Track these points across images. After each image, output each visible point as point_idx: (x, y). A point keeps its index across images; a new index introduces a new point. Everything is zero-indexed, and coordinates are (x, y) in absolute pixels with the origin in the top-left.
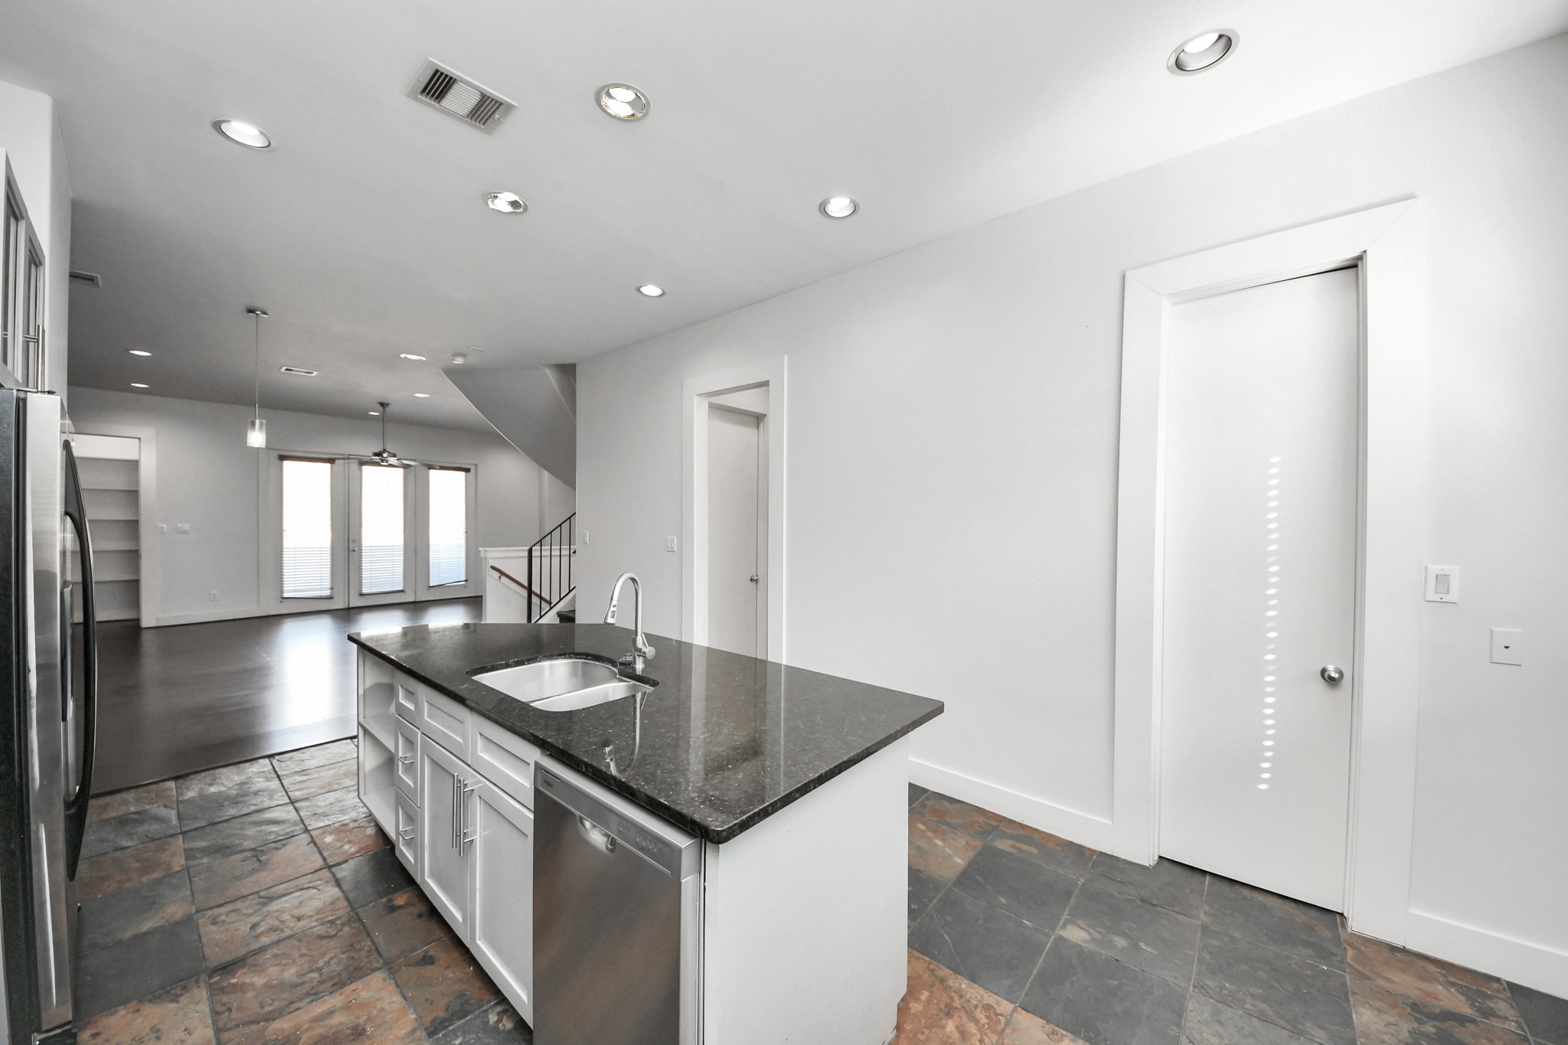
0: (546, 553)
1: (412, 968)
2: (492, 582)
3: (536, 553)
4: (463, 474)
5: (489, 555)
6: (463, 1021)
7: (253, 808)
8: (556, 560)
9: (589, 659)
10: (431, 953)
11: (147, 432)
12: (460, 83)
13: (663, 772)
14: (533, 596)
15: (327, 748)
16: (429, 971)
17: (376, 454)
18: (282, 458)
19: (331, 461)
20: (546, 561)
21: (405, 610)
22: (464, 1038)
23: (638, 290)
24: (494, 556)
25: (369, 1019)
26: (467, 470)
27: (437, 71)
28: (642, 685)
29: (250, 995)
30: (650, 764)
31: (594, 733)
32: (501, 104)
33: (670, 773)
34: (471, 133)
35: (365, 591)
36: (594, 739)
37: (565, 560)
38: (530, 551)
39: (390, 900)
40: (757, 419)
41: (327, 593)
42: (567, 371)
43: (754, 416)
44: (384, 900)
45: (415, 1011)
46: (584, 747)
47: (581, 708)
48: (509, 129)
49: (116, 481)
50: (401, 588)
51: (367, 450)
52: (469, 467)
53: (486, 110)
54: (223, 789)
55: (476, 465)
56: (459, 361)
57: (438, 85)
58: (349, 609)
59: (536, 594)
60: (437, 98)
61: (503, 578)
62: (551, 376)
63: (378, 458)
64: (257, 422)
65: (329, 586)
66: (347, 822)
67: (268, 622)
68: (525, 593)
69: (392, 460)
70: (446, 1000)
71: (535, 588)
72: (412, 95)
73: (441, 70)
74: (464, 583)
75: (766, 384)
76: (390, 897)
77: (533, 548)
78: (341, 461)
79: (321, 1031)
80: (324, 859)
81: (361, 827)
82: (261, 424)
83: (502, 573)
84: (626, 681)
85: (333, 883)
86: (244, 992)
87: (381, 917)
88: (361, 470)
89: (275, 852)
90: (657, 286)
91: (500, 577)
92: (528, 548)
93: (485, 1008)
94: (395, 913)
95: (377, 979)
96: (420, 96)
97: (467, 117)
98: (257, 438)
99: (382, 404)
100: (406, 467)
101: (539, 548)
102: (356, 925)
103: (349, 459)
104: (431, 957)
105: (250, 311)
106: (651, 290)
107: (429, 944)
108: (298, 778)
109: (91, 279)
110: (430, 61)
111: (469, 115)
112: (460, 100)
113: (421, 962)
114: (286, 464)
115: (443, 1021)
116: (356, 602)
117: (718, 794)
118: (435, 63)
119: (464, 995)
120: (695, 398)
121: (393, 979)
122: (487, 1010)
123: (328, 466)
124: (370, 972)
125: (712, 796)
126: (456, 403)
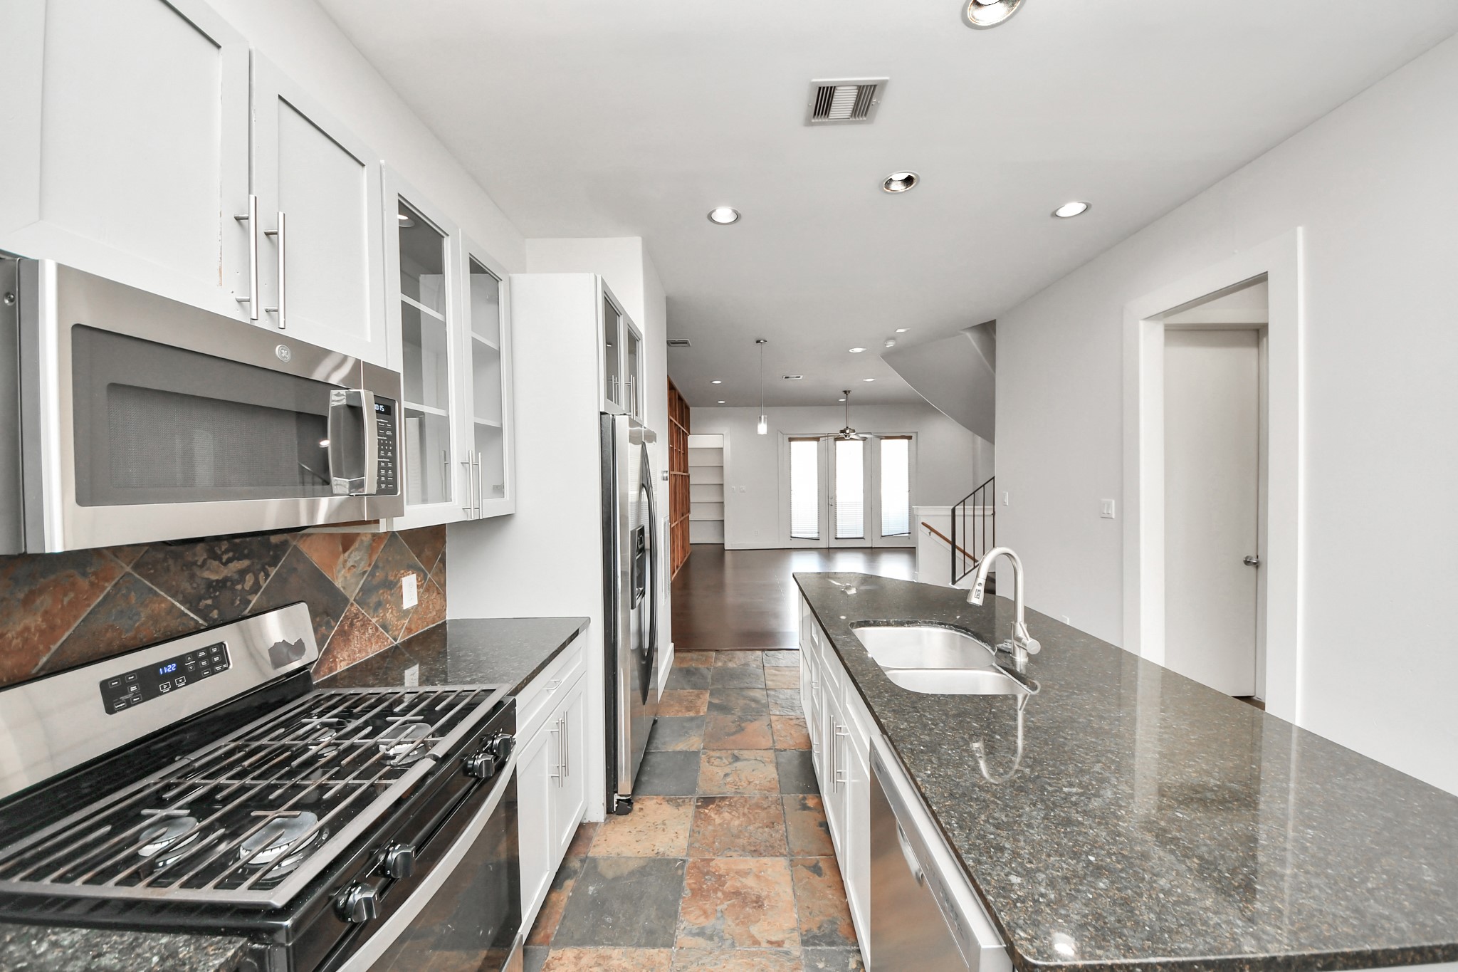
0: (969, 512)
1: (805, 870)
2: (923, 536)
3: (959, 512)
4: (906, 441)
5: (920, 512)
6: (829, 948)
7: (746, 685)
8: (979, 520)
9: (969, 635)
10: (821, 864)
11: (726, 430)
12: (839, 88)
13: (987, 821)
14: (956, 550)
15: (794, 654)
16: (816, 879)
17: (842, 432)
18: (791, 440)
19: (817, 439)
20: (969, 520)
21: (865, 553)
22: (826, 966)
23: (1054, 215)
24: (926, 513)
25: (768, 896)
26: (909, 438)
27: (820, 88)
28: (1019, 683)
29: (710, 828)
30: (977, 799)
31: (931, 730)
32: (875, 86)
33: (998, 827)
34: (859, 131)
35: (839, 536)
36: (927, 738)
37: (989, 521)
38: (953, 511)
39: (804, 798)
40: (1257, 333)
41: (815, 536)
42: (987, 329)
43: (1253, 330)
44: (801, 796)
45: (798, 912)
46: (911, 744)
47: (930, 693)
48: (886, 107)
49: (712, 461)
50: (862, 536)
51: (836, 429)
52: (911, 435)
53: (866, 98)
54: (735, 666)
55: (917, 433)
56: (891, 344)
57: (824, 100)
58: (829, 548)
59: (960, 549)
60: (825, 114)
61: (933, 534)
62: (972, 339)
63: (843, 435)
64: (763, 417)
65: (817, 531)
66: (793, 717)
67: (785, 552)
68: (949, 547)
69: (853, 435)
70: (821, 918)
71: (959, 543)
72: (808, 123)
73: (822, 86)
74: (907, 535)
75: (1262, 279)
76: (805, 795)
77: (957, 507)
78: (824, 438)
79: (738, 884)
80: (774, 742)
81: (800, 725)
82: (765, 418)
83: (932, 530)
84: (1002, 673)
85: (774, 765)
86: (709, 824)
87: (796, 810)
88: (835, 445)
89: (749, 722)
90: (1079, 201)
91: (930, 533)
92: (952, 507)
93: (848, 948)
94: (805, 812)
95: (782, 862)
96: (813, 121)
97: (851, 116)
98: (762, 428)
99: (845, 392)
100: (864, 439)
101: (963, 507)
102: (780, 807)
103: (828, 436)
104: (820, 868)
105: (758, 342)
106: (1071, 209)
107: (822, 855)
108: (774, 672)
109: (686, 342)
110: (813, 82)
111: (852, 114)
112: (843, 103)
113: (812, 869)
114: (793, 443)
115: (815, 937)
116: (834, 544)
117: (1052, 896)
118: (817, 82)
119: (836, 923)
120: (1142, 324)
121: (791, 871)
122: (849, 952)
123: (815, 443)
124: (778, 854)
125: (1042, 895)
126: (894, 382)
